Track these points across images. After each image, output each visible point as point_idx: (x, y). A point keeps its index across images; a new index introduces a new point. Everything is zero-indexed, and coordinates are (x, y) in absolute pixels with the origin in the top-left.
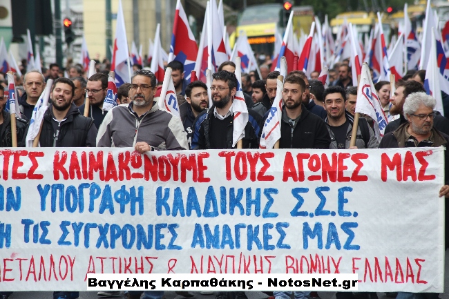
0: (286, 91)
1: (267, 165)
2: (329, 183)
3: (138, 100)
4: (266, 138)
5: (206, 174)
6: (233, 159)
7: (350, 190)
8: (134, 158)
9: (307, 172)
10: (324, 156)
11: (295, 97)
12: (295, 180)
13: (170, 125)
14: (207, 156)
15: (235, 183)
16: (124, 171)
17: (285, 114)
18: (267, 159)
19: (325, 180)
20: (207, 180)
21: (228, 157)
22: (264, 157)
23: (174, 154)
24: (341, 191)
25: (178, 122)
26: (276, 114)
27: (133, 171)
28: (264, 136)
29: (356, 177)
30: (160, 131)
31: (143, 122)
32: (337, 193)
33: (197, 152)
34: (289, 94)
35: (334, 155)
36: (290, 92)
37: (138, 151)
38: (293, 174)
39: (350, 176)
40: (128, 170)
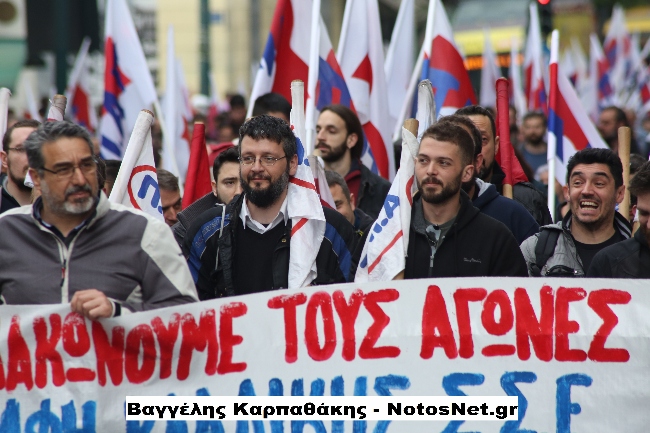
0: (424, 159)
1: (381, 320)
2: (533, 364)
3: (76, 201)
4: (370, 269)
5: (238, 354)
6: (301, 311)
7: (586, 381)
8: (69, 329)
9: (481, 337)
10: (521, 293)
11: (445, 174)
12: (451, 354)
13: (145, 244)
14: (241, 310)
15: (307, 368)
16: (49, 365)
17: (418, 212)
18: (381, 305)
19: (524, 355)
20: (241, 367)
21: (289, 306)
22: (373, 301)
23: (167, 315)
24: (565, 384)
25: (163, 235)
26: (396, 212)
27: (70, 363)
28: (364, 264)
29: (599, 351)
30: (123, 263)
31: (76, 247)
32: (555, 387)
33: (217, 305)
34: (430, 168)
35: (545, 293)
36: (432, 163)
37: (80, 312)
38: (446, 342)
39: (586, 348)
40: (57, 360)
